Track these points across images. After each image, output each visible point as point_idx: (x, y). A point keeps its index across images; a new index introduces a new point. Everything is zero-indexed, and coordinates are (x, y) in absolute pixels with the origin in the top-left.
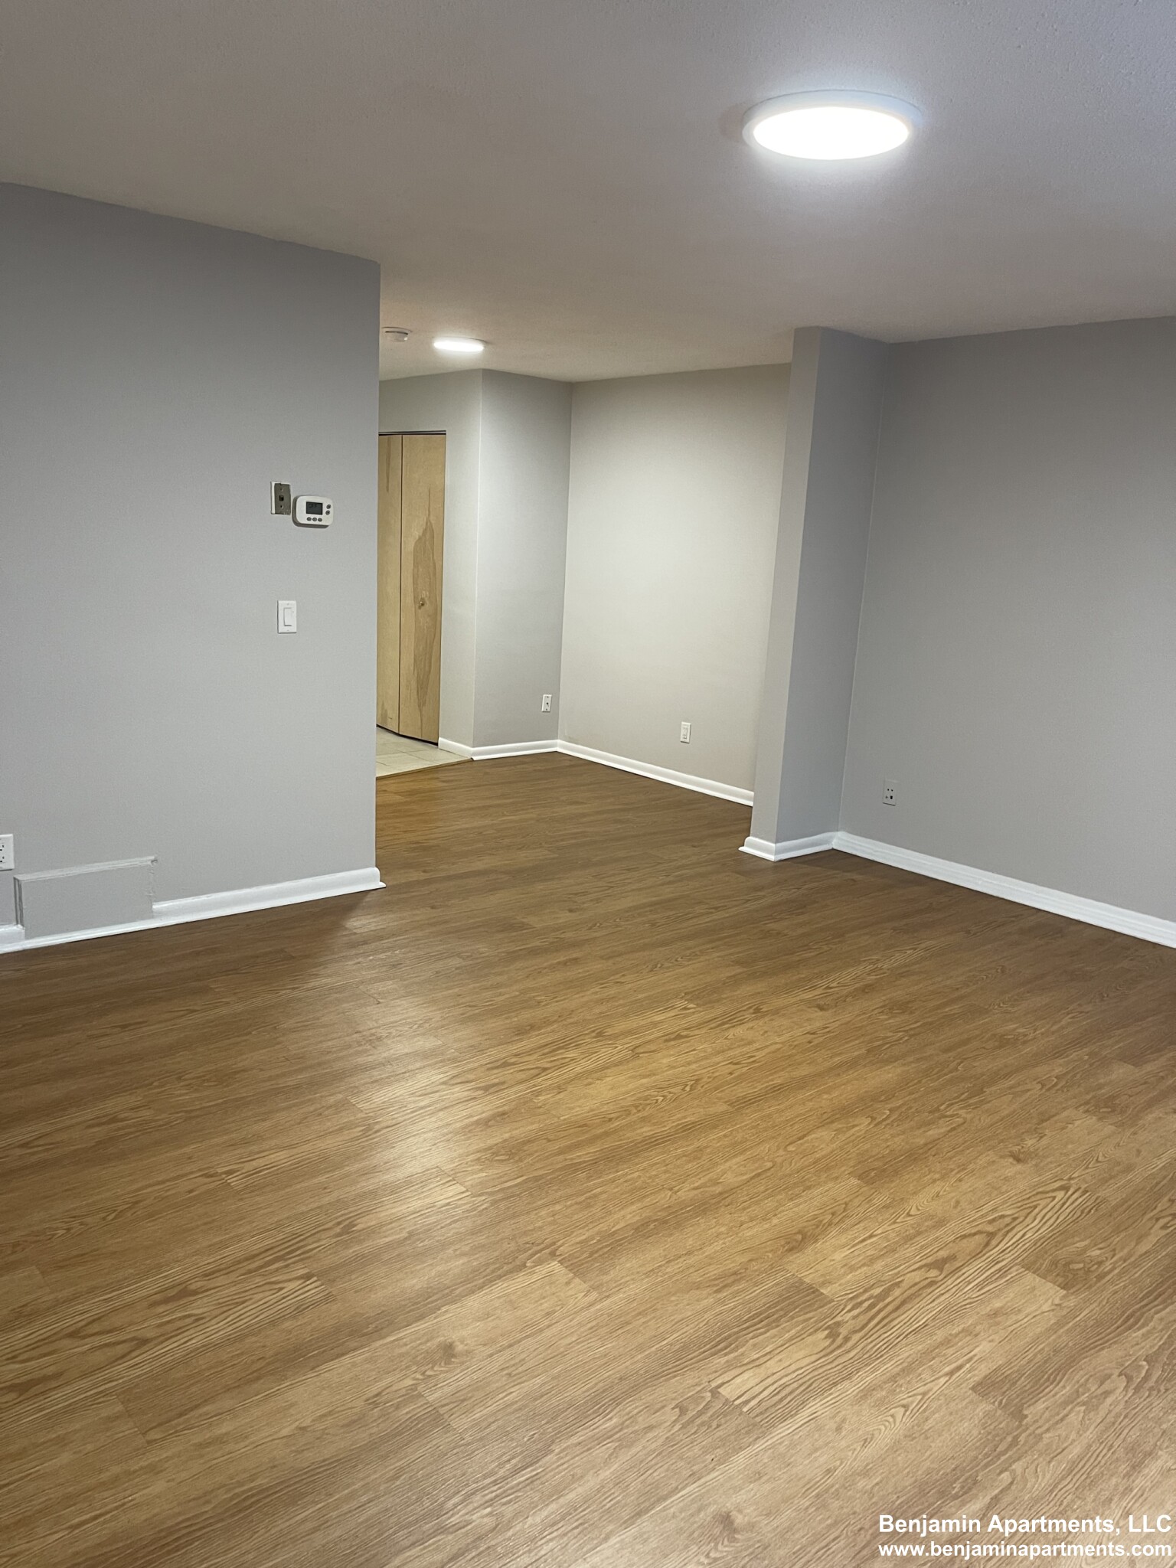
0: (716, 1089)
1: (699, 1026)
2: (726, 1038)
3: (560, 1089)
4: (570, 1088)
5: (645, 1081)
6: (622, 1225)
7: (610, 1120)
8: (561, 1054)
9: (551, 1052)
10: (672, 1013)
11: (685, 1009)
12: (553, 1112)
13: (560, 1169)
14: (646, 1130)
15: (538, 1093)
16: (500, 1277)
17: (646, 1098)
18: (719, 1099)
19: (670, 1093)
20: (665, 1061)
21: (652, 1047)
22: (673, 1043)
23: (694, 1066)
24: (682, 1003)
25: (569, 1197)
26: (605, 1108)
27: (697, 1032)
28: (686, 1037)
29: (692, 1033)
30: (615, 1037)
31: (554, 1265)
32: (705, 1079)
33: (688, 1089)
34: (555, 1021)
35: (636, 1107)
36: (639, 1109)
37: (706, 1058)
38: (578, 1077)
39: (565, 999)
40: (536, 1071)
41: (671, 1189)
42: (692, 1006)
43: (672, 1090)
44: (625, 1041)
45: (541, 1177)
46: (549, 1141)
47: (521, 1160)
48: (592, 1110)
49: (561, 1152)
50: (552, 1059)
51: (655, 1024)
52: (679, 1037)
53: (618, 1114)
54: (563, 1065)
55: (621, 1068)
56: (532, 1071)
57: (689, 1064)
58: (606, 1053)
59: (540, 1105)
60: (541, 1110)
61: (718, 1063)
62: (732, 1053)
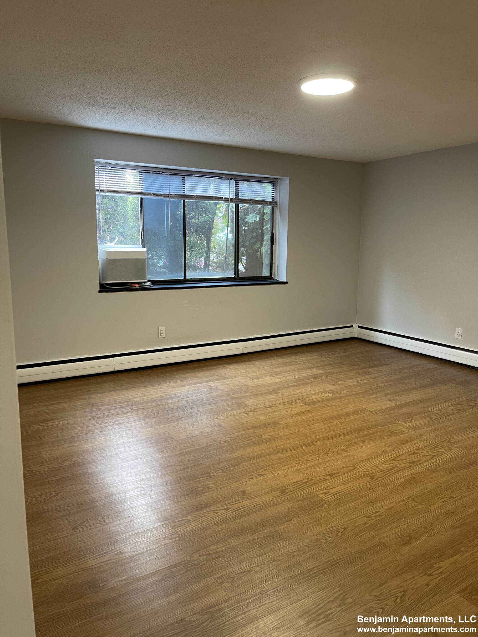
0: (318, 450)
1: (320, 481)
2: (307, 474)
3: (384, 452)
4: (380, 452)
5: (349, 454)
6: (354, 416)
7: (361, 441)
8: (389, 467)
10: (334, 490)
11: (325, 493)
14: (347, 438)
15: (392, 450)
17: (348, 448)
18: (318, 446)
19: (338, 449)
20: (339, 463)
21: (345, 469)
22: (335, 472)
23: (326, 460)
24: (328, 498)
26: (364, 444)
27: (321, 478)
28: (327, 475)
29: (323, 477)
30: (365, 476)
31: (371, 410)
32: (322, 454)
33: (331, 450)
35: (352, 445)
36: (350, 444)
37: (320, 464)
38: (378, 456)
40: (397, 459)
41: (340, 422)
42: (321, 496)
43: (338, 450)
44: (359, 474)
45: (381, 426)
46: (382, 435)
47: (390, 431)
48: (369, 444)
49: (377, 432)
50: (392, 464)
51: (344, 483)
52: (331, 475)
54: (386, 461)
56: (399, 459)
57: (328, 461)
58: (368, 467)
59: (390, 446)
60: (389, 445)
61: (315, 461)
62: (307, 465)
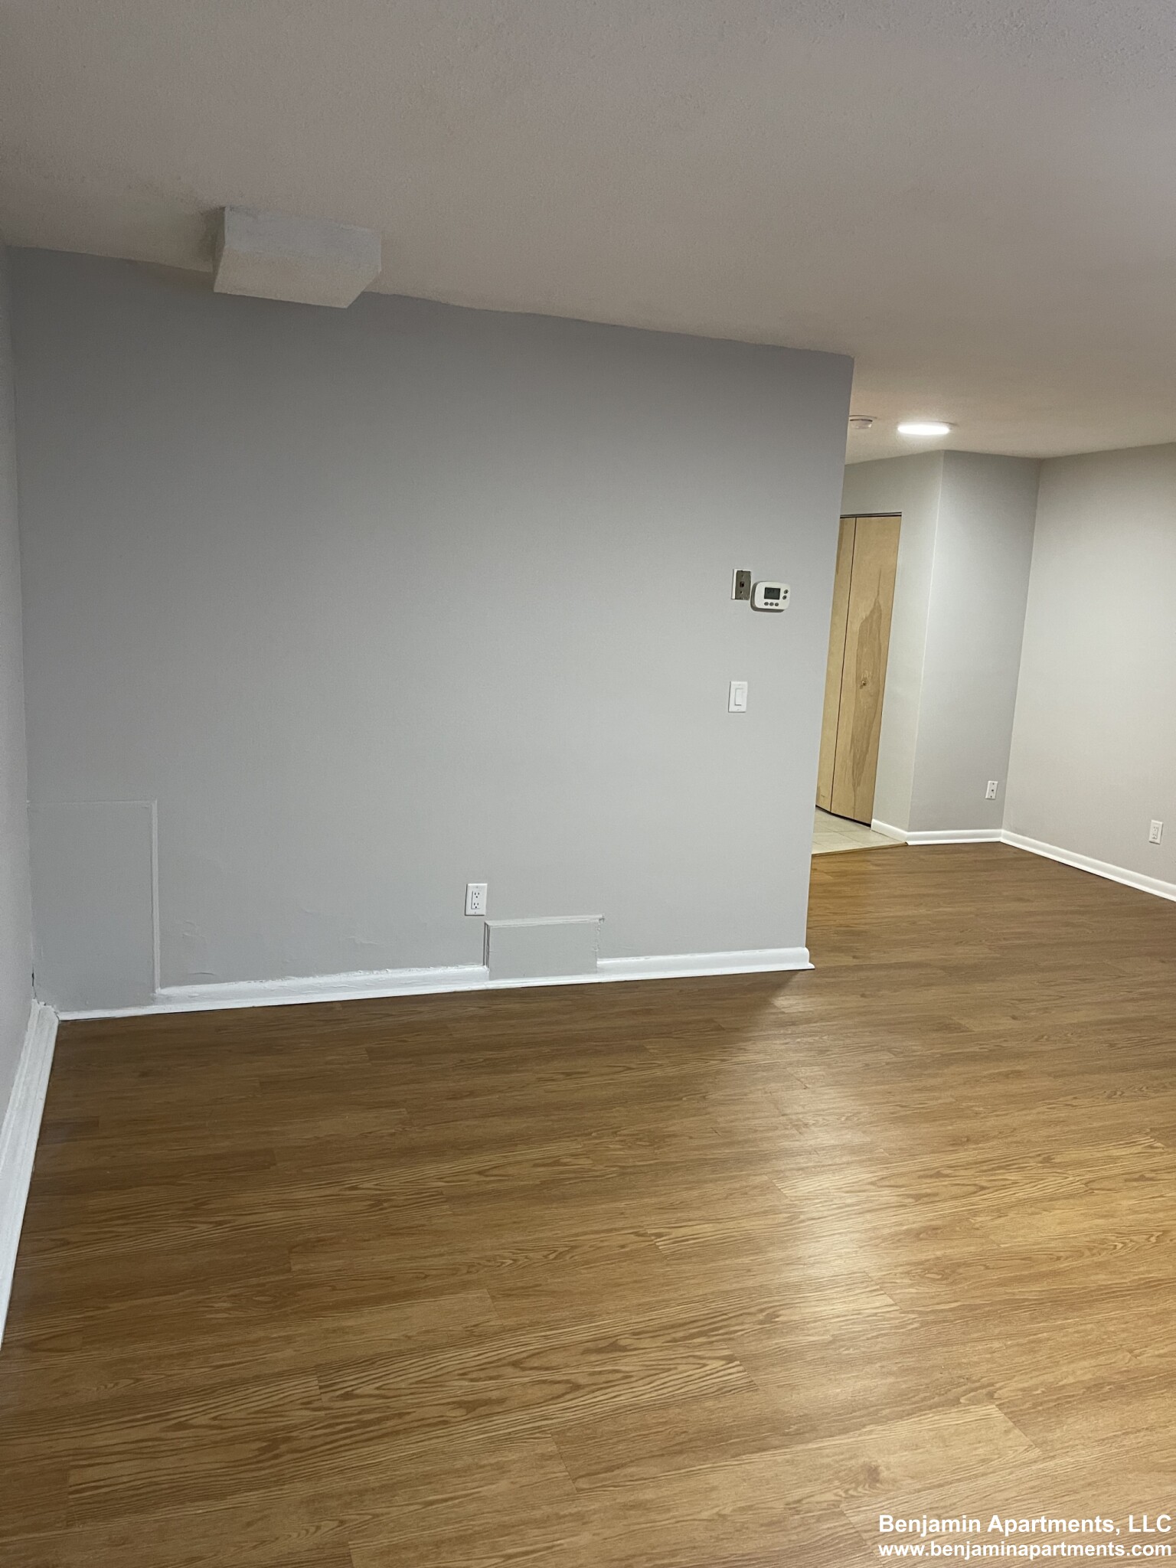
9: (989, 1170)
12: (992, 1237)
13: (1000, 1302)
16: (930, 1408)
25: (1009, 1336)
34: (994, 1137)
39: (1007, 1114)
53: (1069, 1253)
55: (1072, 1201)
